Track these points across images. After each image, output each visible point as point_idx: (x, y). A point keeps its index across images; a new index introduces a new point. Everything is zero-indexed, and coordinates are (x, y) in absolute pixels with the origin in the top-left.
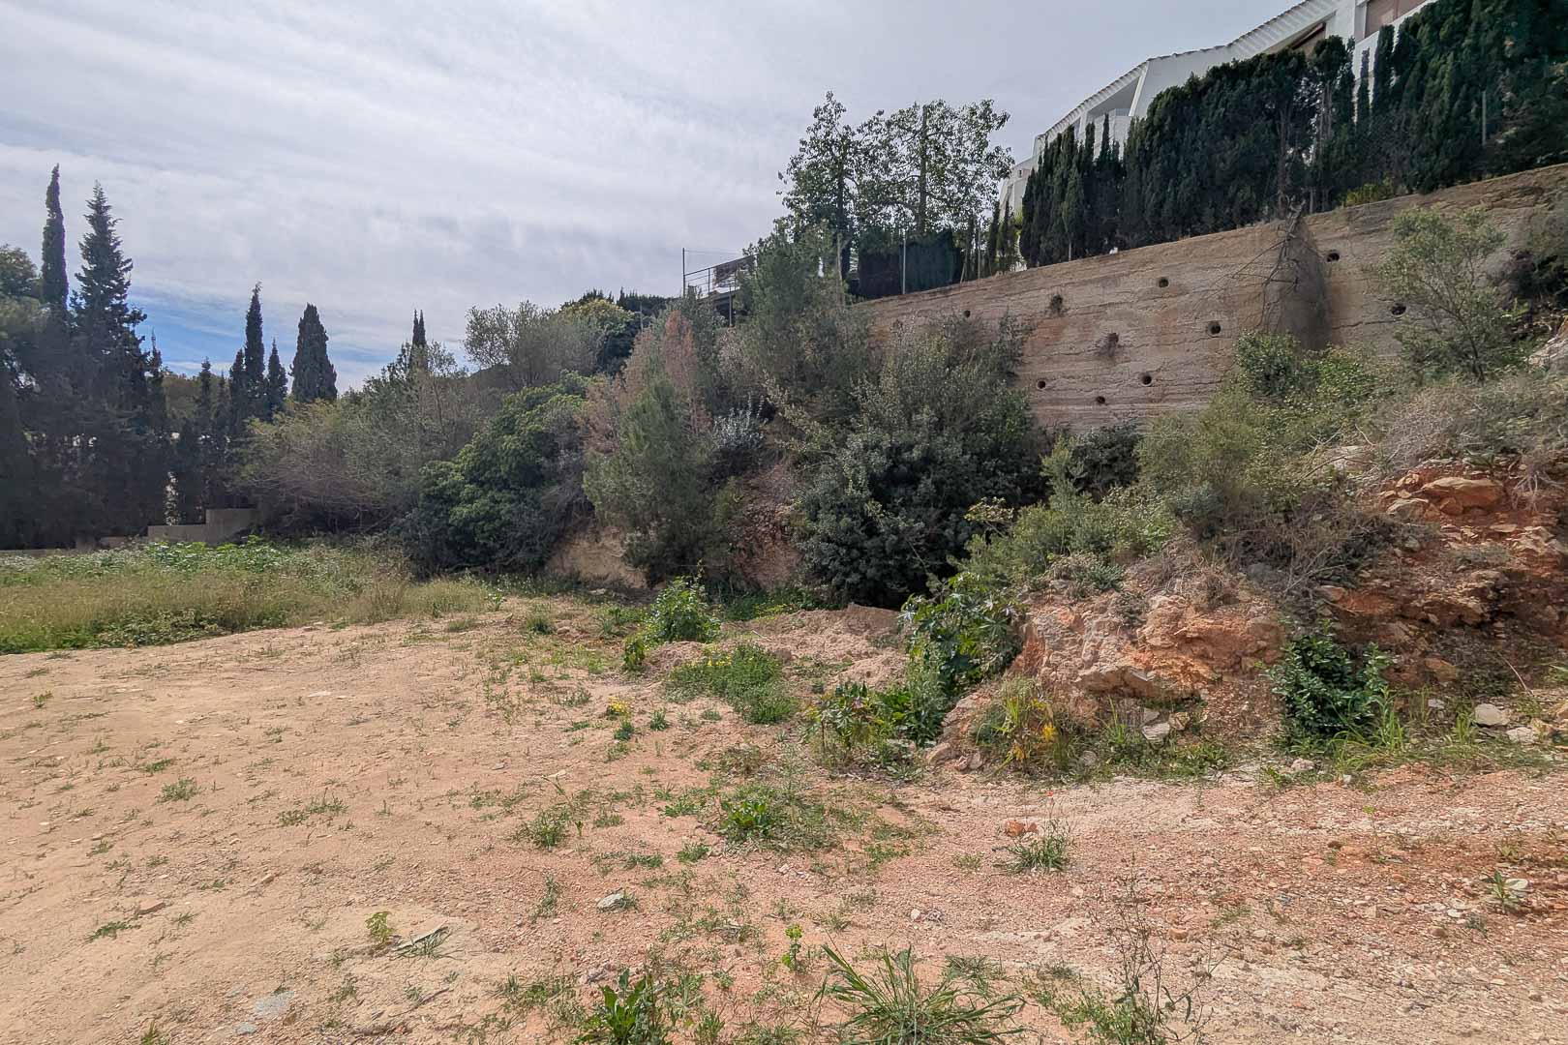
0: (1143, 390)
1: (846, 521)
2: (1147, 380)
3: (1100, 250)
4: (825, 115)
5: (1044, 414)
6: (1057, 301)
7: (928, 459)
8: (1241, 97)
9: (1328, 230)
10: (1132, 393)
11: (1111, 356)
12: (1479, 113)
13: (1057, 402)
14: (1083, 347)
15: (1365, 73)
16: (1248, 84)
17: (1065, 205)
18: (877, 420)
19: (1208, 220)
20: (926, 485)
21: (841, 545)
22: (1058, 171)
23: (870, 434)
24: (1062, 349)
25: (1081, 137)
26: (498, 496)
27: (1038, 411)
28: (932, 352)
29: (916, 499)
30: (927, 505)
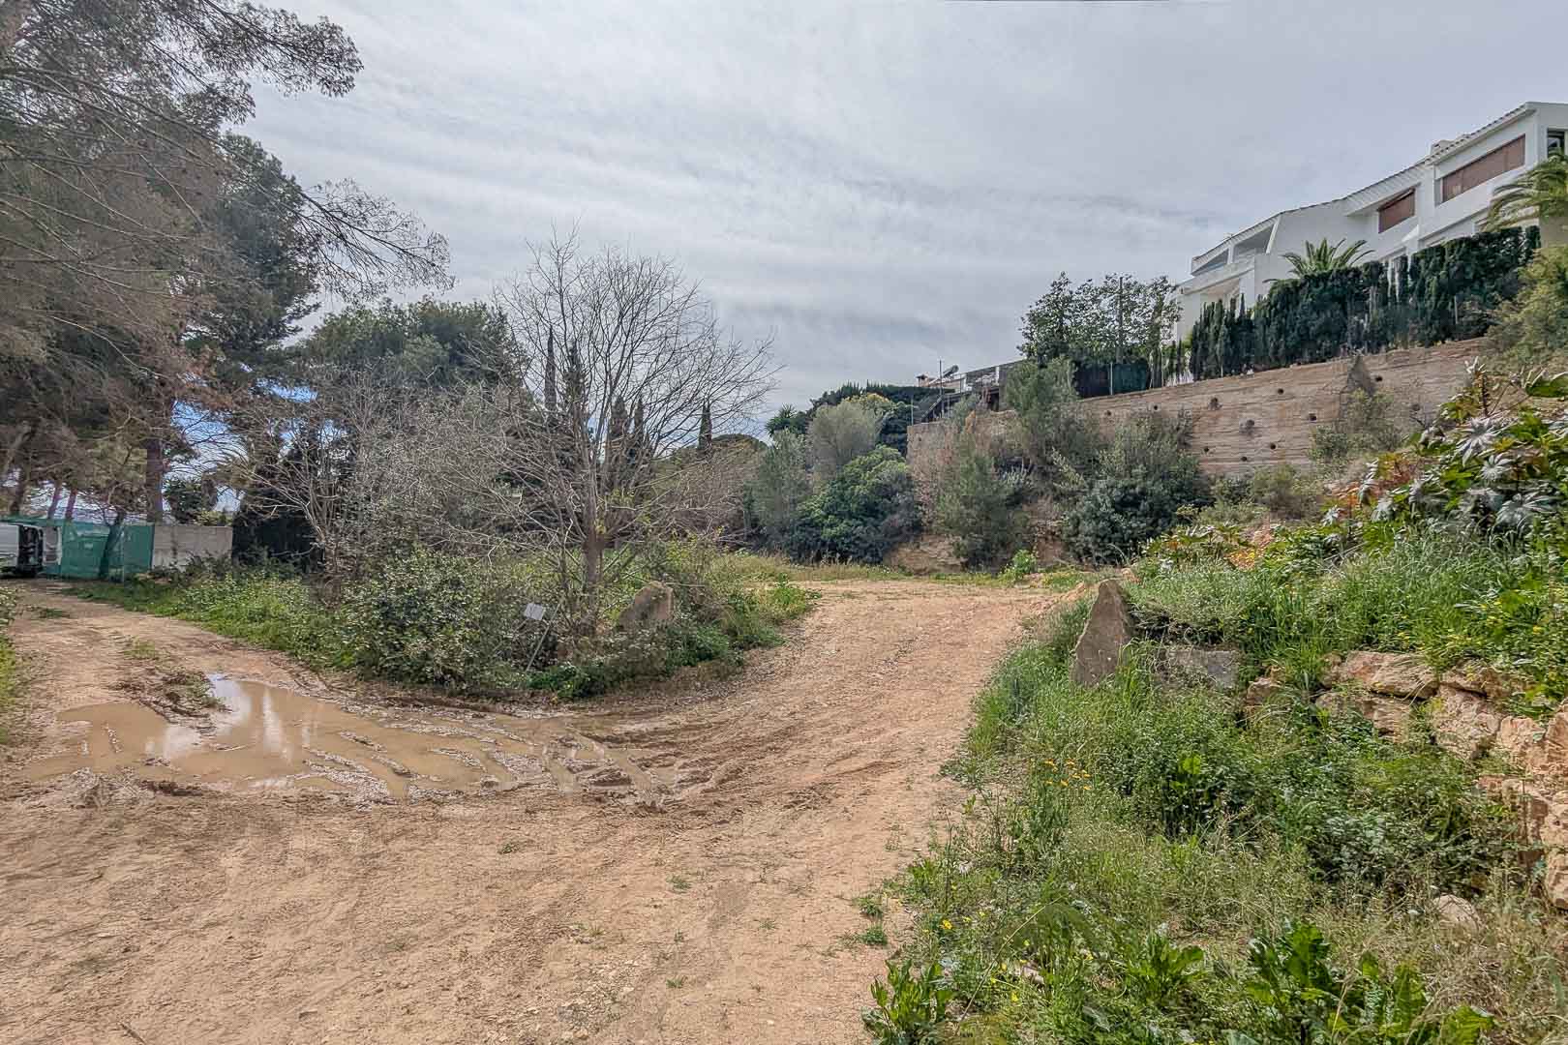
0: (1269, 453)
1: (1102, 524)
2: (1273, 447)
3: (1239, 371)
4: (1058, 286)
5: (1208, 469)
6: (1215, 401)
7: (1143, 493)
8: (1322, 292)
9: (1375, 365)
10: (1264, 455)
11: (1250, 434)
12: (1453, 307)
13: (1216, 460)
14: (1232, 428)
15: (1393, 280)
16: (1326, 284)
17: (1218, 346)
18: (1111, 472)
19: (1307, 356)
20: (1144, 505)
21: (1098, 536)
22: (1213, 326)
23: (1111, 480)
24: (1218, 429)
25: (1227, 306)
26: (851, 523)
27: (1204, 465)
28: (1141, 434)
29: (1139, 513)
30: (1146, 516)
